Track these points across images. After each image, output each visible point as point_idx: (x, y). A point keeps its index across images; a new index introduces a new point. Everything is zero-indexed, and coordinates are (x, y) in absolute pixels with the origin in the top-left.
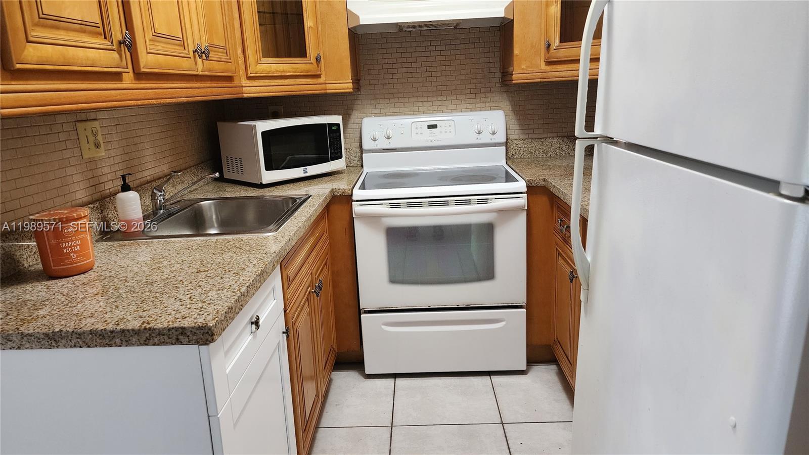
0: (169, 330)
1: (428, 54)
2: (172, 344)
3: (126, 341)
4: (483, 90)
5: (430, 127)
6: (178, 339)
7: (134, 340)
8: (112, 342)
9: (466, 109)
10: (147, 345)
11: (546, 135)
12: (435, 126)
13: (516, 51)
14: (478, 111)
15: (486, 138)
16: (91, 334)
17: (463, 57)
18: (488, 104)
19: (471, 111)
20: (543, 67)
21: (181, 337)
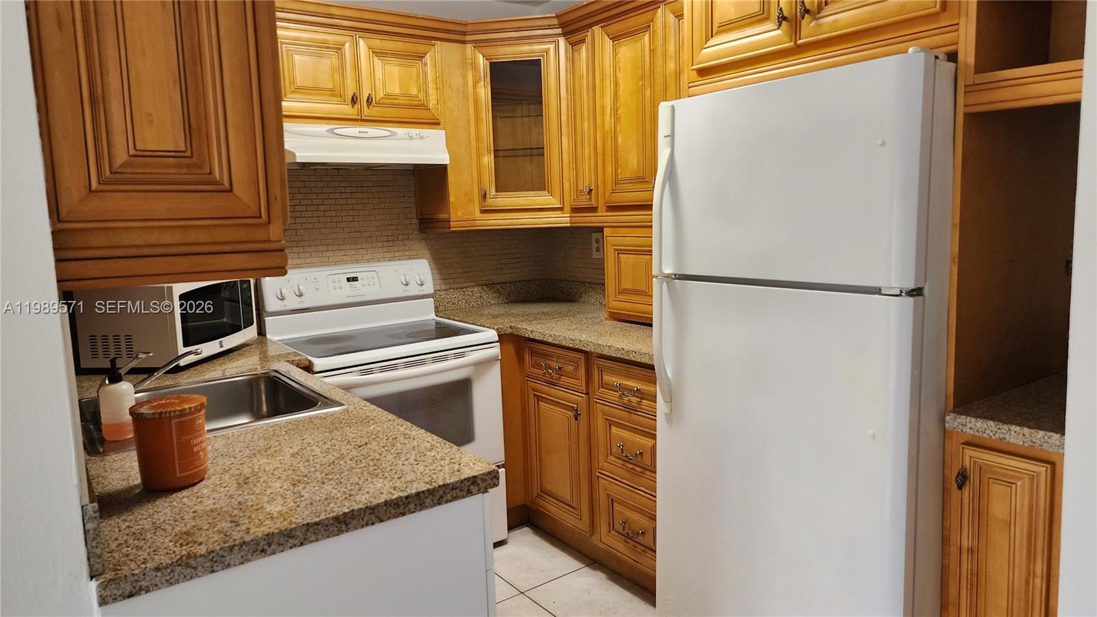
0: (462, 481)
1: (337, 196)
2: (464, 497)
3: (421, 505)
4: (400, 237)
5: (349, 280)
6: (468, 490)
7: (412, 506)
8: (406, 510)
9: (384, 259)
10: (439, 504)
11: (465, 285)
12: (355, 279)
13: (452, 199)
14: (397, 260)
15: (414, 290)
16: (386, 505)
17: (376, 201)
18: (407, 253)
19: (390, 260)
20: (478, 214)
21: (472, 487)
